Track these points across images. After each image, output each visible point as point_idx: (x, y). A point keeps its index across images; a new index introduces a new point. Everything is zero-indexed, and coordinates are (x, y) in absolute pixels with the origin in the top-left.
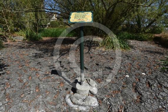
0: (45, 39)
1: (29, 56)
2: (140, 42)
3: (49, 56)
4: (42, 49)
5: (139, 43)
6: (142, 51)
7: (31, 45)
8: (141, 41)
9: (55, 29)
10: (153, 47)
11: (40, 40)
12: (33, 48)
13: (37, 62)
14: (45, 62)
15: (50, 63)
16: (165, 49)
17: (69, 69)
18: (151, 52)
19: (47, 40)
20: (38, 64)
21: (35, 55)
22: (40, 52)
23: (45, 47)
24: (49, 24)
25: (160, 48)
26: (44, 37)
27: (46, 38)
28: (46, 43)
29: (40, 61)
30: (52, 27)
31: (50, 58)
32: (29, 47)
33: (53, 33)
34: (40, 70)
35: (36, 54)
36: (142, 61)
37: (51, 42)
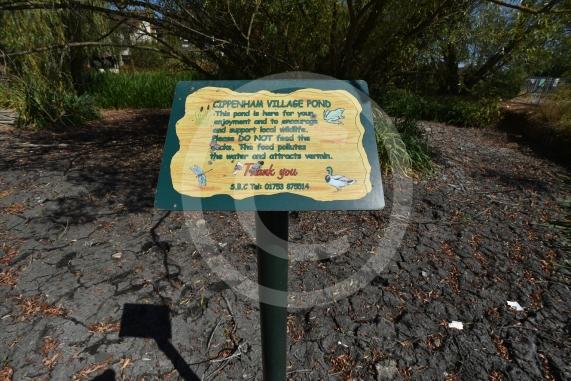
0: (109, 115)
1: (28, 214)
2: (457, 130)
3: (120, 213)
4: (91, 170)
5: (455, 133)
6: (473, 175)
7: (46, 151)
8: (460, 125)
9: (151, 74)
10: (506, 153)
11: (89, 123)
12: (54, 167)
13: (57, 256)
14: (99, 253)
15: (118, 256)
16: (546, 166)
17: (205, 293)
18: (505, 180)
19: (116, 123)
20: (61, 264)
21: (54, 207)
22: (81, 188)
23: (105, 159)
24: (126, 53)
25: (528, 159)
26: (105, 107)
27: (113, 112)
28: (111, 140)
29: (74, 249)
30: (136, 65)
31: (123, 224)
32: (35, 162)
33: (140, 94)
34: (64, 315)
35: (61, 201)
36: (487, 230)
37: (135, 134)
